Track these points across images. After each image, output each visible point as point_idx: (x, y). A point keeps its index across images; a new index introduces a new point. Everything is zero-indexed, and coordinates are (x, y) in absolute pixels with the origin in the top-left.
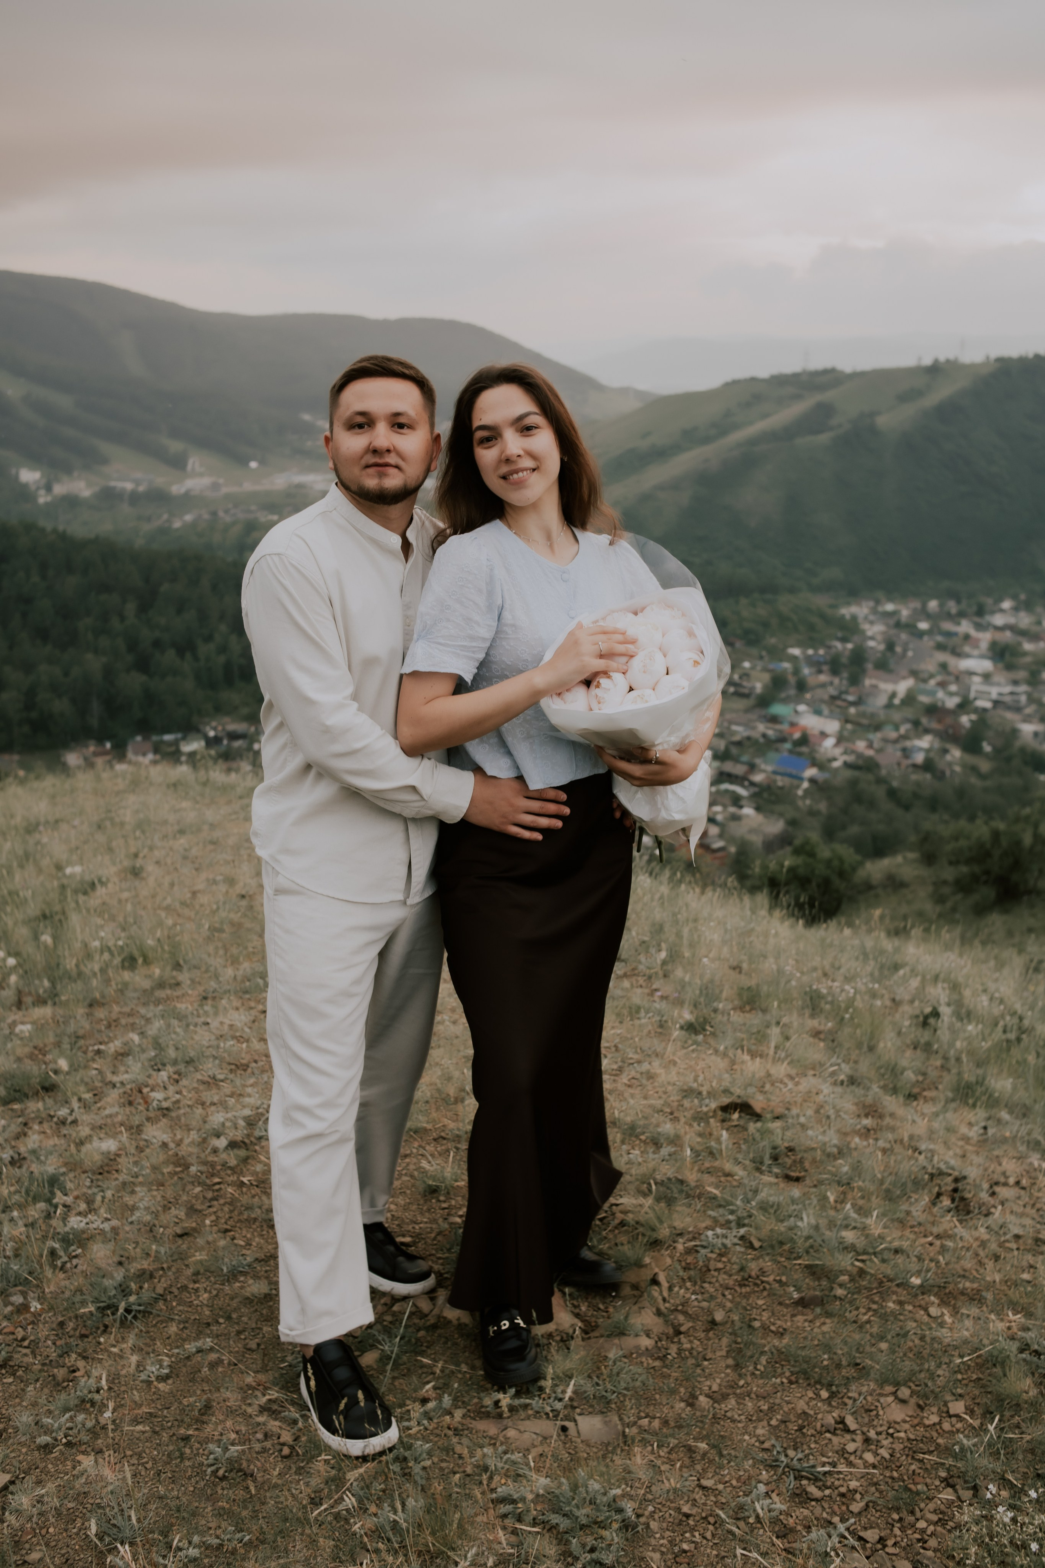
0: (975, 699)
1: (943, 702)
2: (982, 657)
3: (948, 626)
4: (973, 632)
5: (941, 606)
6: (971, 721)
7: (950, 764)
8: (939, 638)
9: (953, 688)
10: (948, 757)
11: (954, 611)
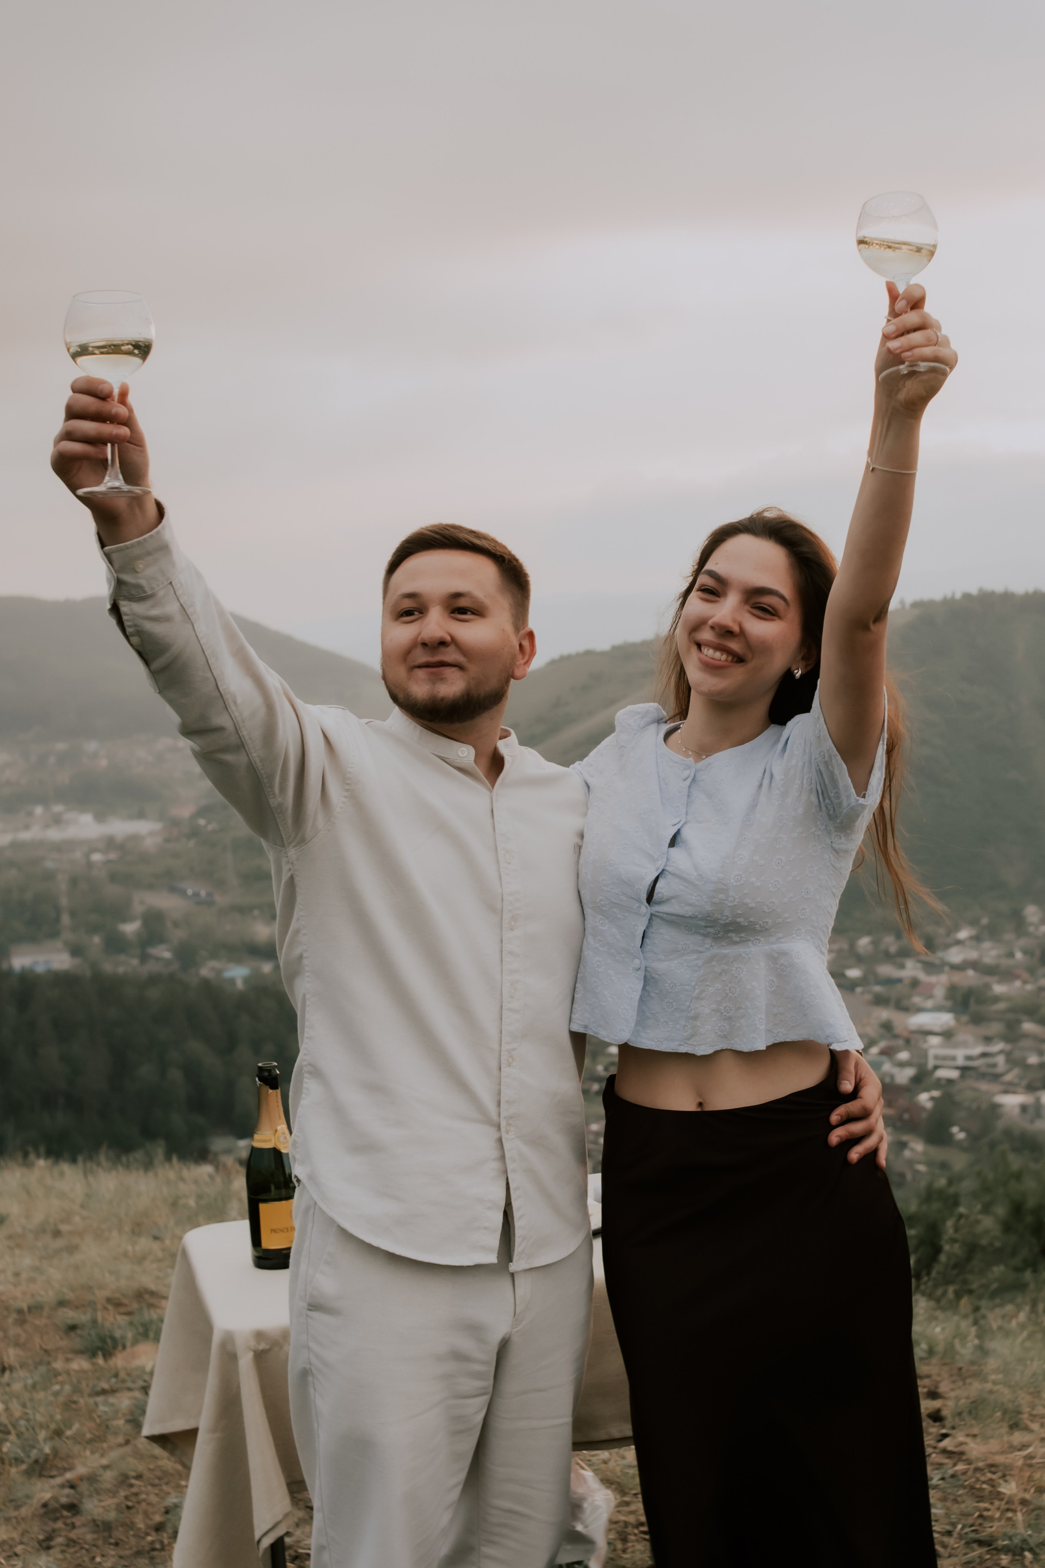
0: (936, 1067)
1: (892, 1077)
2: (938, 1009)
3: (886, 970)
4: (922, 976)
5: (875, 943)
6: (932, 1099)
7: (911, 1163)
8: (878, 989)
9: (904, 1056)
10: (907, 1153)
11: (893, 949)
